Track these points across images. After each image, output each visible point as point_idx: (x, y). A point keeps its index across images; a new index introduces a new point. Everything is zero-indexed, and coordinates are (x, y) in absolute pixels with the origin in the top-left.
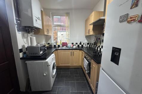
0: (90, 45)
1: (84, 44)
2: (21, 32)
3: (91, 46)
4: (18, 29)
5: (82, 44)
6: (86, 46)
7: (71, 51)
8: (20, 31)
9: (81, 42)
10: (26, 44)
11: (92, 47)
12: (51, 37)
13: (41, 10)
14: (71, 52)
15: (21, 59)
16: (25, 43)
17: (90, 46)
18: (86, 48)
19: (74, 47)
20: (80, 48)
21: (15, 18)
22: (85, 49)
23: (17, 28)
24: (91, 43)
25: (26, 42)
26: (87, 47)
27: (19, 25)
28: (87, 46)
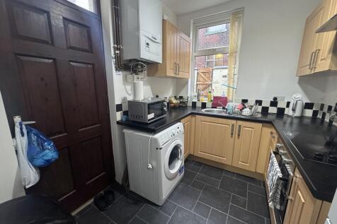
0: (315, 113)
1: (288, 106)
2: (120, 73)
3: (324, 115)
4: (116, 67)
5: (281, 105)
6: (298, 113)
7: (234, 122)
8: (119, 71)
9: (275, 99)
10: (130, 95)
11: (327, 120)
12: (188, 82)
13: (163, 20)
14: (233, 125)
15: (118, 123)
16: (127, 93)
17: (319, 116)
18: (296, 121)
19: (247, 112)
20: (269, 118)
21: (112, 45)
22: (291, 124)
23: (115, 64)
24: (322, 106)
25: (130, 92)
26: (301, 118)
27: (118, 58)
28: (303, 112)
